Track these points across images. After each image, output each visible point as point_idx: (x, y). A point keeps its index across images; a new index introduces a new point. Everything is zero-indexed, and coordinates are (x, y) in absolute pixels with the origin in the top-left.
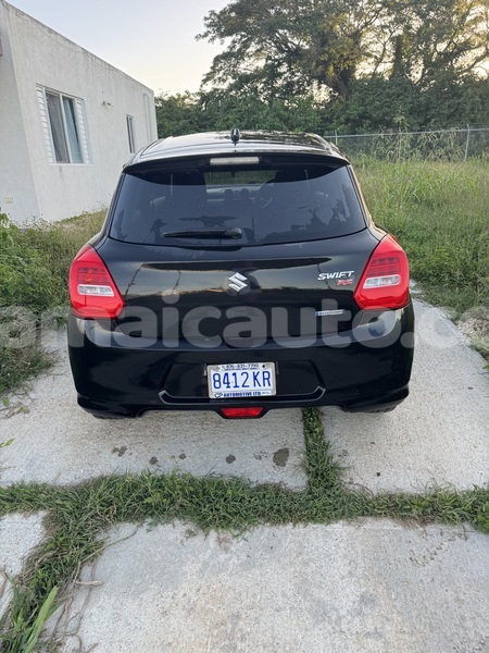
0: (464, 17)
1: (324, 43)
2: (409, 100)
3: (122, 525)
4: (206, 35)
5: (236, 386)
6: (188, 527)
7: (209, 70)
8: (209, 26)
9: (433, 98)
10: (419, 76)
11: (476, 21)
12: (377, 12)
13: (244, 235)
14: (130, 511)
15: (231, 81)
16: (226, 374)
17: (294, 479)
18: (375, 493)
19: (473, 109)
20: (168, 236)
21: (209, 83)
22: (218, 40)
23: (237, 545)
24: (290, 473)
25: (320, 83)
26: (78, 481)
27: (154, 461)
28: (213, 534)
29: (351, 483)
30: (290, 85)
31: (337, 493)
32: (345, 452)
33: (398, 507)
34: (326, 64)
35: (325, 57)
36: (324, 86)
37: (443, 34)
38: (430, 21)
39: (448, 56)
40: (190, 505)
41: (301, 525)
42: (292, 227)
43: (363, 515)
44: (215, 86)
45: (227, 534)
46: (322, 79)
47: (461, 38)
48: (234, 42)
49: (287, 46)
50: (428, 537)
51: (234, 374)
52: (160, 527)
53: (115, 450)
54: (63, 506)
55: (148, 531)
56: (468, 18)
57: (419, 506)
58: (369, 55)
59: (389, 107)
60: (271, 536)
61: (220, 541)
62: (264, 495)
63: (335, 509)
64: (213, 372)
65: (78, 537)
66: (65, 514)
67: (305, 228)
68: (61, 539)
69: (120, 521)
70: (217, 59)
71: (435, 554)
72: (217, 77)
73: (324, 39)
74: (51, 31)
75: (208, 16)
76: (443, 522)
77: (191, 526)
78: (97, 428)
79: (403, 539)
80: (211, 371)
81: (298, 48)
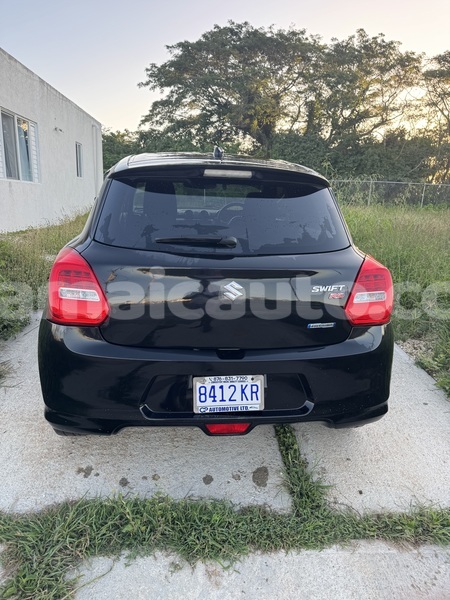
0: (364, 92)
1: (251, 100)
2: (321, 153)
3: (95, 559)
4: (147, 84)
5: (223, 400)
6: (171, 558)
7: (148, 113)
8: (151, 76)
9: (340, 153)
10: (328, 135)
11: (374, 95)
12: (294, 81)
13: (239, 246)
14: (104, 542)
15: (167, 124)
16: (213, 387)
17: (278, 500)
18: (362, 512)
19: (373, 165)
20: (159, 242)
21: (147, 124)
22: (158, 89)
23: (228, 578)
24: (273, 493)
25: (244, 134)
26: (40, 508)
27: (124, 482)
28: (200, 566)
29: (335, 503)
30: (219, 133)
31: (325, 513)
32: (323, 469)
33: (387, 528)
34: (251, 117)
35: (252, 112)
36: (248, 136)
37: (348, 103)
38: (338, 91)
39: (352, 122)
40: (172, 533)
41: (293, 552)
42: (285, 239)
43: (355, 538)
44: (153, 127)
45: (216, 565)
46: (247, 130)
47: (362, 108)
48: (172, 92)
49: (218, 101)
50: (424, 560)
51: (221, 387)
52: (140, 561)
53: (80, 471)
54: (24, 538)
55: (127, 565)
56: (368, 93)
57: (410, 526)
58: (286, 115)
59: (304, 158)
60: (264, 567)
61: (209, 574)
62: (251, 520)
63: (326, 533)
64: (198, 385)
65: (46, 577)
66: (28, 548)
67: (296, 242)
68: (24, 581)
69: (93, 554)
70: (156, 105)
71: (436, 579)
72: (155, 119)
73: (250, 97)
74: (11, 57)
75: (149, 67)
76: (435, 543)
77: (175, 558)
78: (57, 445)
79: (400, 563)
80: (197, 383)
81: (228, 103)
